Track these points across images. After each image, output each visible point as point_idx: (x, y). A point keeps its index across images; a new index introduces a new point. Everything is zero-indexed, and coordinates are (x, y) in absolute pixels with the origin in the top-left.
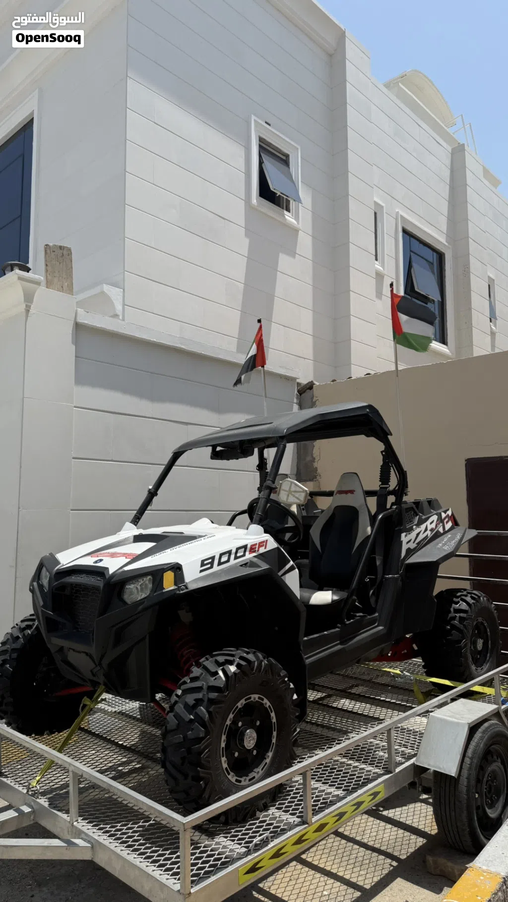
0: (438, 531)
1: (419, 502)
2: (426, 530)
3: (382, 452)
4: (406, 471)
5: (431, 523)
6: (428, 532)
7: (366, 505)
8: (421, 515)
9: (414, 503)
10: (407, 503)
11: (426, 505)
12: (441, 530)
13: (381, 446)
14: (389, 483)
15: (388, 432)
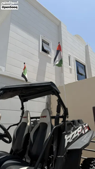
0: (82, 133)
1: (74, 121)
2: (77, 133)
3: (57, 100)
4: (67, 108)
5: (79, 130)
6: (78, 134)
7: (51, 122)
8: (75, 126)
9: (72, 121)
10: (68, 121)
11: (77, 122)
12: (83, 133)
13: (57, 98)
14: (60, 113)
15: (59, 92)
